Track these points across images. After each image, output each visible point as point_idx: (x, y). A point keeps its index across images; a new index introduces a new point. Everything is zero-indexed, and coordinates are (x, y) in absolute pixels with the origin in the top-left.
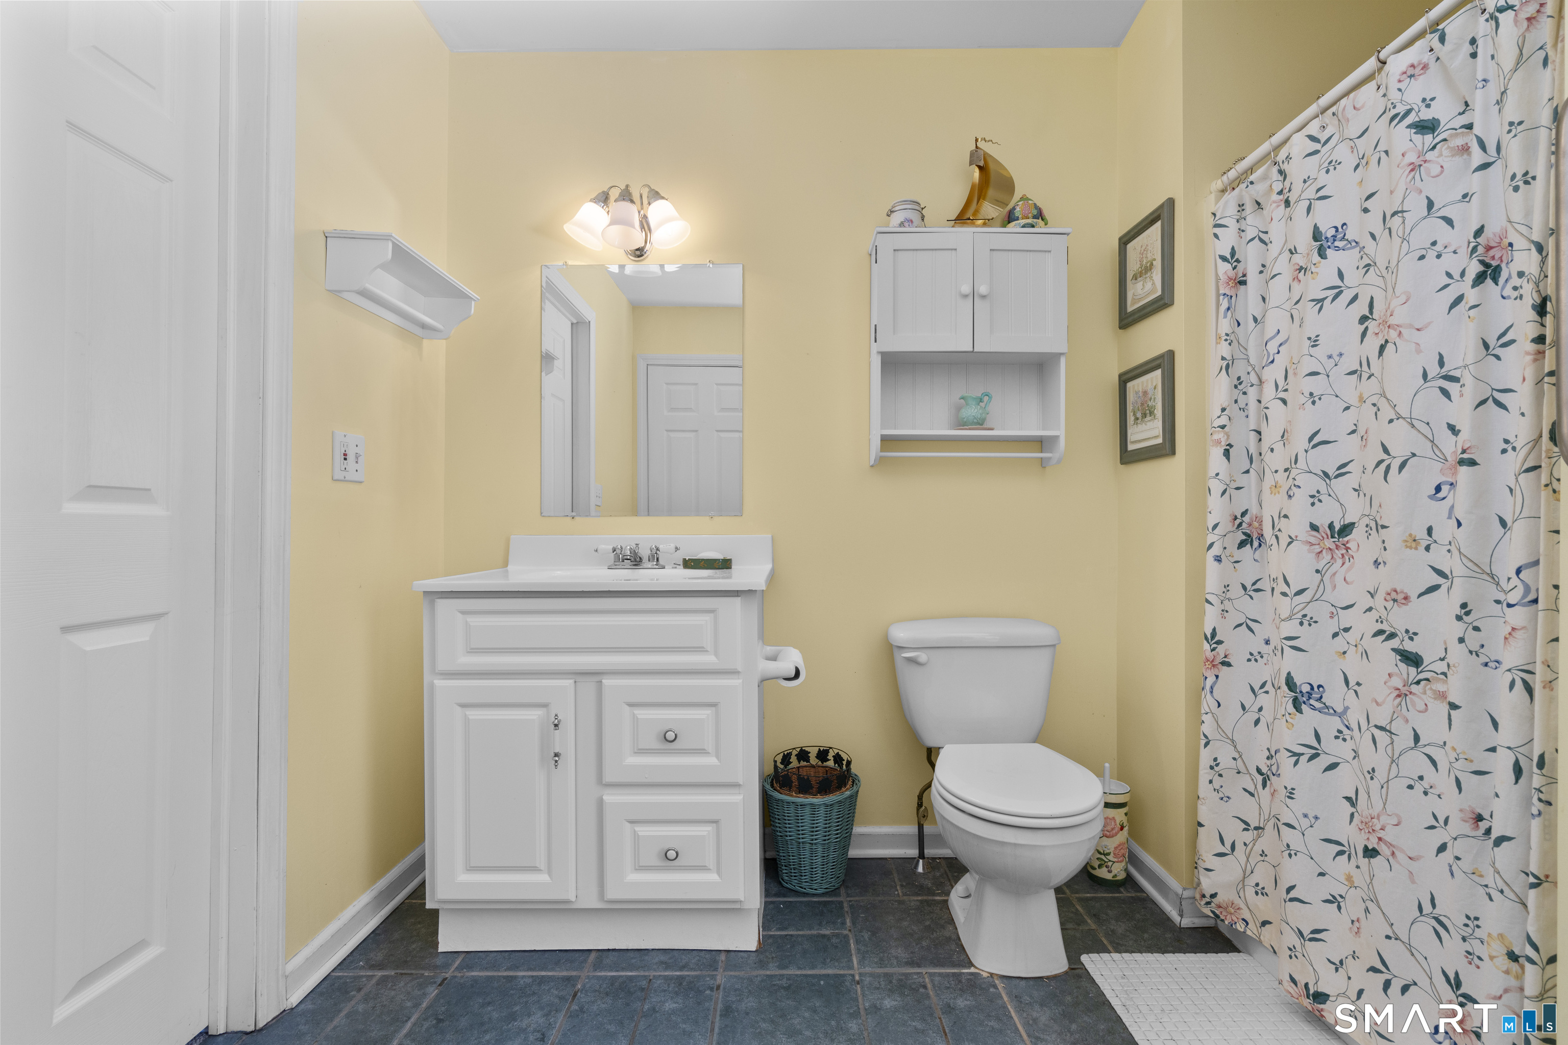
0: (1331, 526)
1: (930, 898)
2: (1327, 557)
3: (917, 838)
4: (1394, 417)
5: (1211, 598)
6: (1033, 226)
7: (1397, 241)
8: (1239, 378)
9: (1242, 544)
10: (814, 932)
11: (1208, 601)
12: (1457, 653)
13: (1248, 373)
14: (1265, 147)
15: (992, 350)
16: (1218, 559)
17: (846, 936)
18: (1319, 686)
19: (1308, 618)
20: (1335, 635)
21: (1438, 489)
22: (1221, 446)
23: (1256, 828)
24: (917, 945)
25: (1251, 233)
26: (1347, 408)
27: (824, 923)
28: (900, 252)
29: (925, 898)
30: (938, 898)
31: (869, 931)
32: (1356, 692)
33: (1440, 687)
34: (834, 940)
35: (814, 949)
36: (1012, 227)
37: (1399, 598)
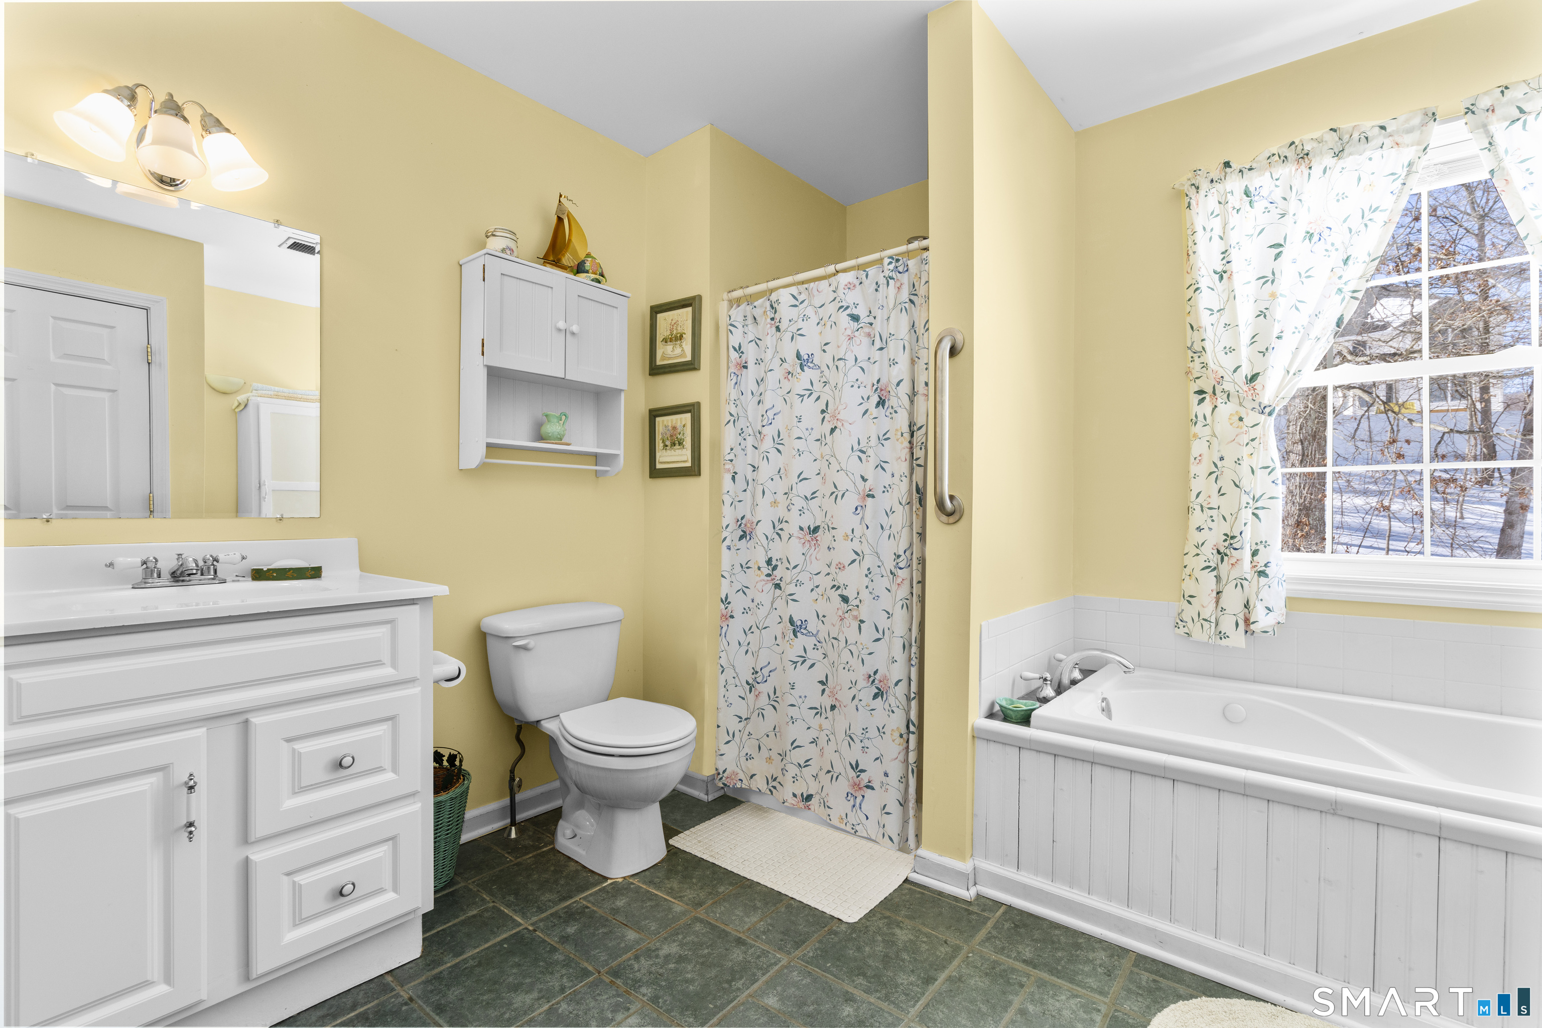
0: (809, 528)
1: (539, 852)
2: (807, 545)
3: (509, 807)
4: (840, 469)
5: (725, 574)
6: (599, 282)
7: (841, 374)
8: (742, 429)
9: (741, 538)
10: (462, 918)
11: (723, 576)
12: (865, 594)
13: (748, 427)
14: (762, 287)
15: (578, 380)
16: (729, 548)
17: (494, 907)
18: (806, 621)
19: (799, 582)
20: (812, 590)
21: (856, 509)
22: (730, 473)
23: (746, 719)
24: (557, 886)
25: (751, 337)
26: (815, 460)
27: (465, 907)
28: (505, 277)
29: (535, 853)
30: (545, 849)
31: (510, 895)
32: (822, 621)
33: (855, 613)
34: (486, 915)
35: (474, 929)
36: (582, 277)
37: (841, 567)
